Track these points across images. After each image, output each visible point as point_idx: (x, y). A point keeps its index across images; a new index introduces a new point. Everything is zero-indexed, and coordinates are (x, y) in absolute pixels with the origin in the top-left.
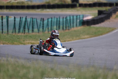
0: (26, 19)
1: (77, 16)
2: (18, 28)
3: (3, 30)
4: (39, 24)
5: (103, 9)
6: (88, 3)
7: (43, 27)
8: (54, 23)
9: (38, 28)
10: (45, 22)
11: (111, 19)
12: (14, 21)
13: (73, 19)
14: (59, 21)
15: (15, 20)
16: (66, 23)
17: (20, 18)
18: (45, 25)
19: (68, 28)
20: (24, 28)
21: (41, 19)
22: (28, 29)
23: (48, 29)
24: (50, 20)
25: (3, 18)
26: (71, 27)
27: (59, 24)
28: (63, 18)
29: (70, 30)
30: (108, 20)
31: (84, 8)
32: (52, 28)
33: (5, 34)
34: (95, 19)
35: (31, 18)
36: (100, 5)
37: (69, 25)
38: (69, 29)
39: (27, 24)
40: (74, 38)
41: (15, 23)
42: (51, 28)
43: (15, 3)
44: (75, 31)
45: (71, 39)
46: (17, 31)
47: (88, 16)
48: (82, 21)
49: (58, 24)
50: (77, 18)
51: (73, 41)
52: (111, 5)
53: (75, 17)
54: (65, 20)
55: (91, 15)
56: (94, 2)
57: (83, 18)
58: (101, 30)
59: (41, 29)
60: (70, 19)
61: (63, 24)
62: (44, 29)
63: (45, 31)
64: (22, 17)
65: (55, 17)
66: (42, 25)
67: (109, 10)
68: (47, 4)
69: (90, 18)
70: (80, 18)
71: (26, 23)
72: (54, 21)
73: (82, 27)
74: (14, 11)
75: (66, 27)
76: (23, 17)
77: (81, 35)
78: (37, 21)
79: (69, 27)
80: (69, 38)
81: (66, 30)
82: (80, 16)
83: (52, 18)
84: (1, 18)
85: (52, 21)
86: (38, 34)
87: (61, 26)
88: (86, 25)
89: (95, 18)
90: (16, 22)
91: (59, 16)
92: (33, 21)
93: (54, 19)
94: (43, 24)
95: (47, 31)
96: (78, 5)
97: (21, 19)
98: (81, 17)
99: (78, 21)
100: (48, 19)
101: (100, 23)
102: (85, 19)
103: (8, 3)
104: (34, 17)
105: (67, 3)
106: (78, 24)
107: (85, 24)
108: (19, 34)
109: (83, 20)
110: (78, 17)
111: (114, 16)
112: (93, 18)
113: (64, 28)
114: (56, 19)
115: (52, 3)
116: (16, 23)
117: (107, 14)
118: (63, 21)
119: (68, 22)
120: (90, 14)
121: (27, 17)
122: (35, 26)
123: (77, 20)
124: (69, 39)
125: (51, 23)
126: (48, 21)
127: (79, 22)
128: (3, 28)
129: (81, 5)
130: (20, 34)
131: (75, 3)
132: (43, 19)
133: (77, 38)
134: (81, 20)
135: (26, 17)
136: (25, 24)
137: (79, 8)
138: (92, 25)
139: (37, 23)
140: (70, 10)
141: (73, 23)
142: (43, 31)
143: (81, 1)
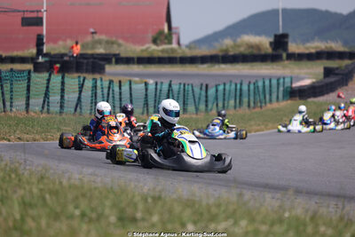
0: (170, 85)
1: (278, 80)
2: (153, 105)
4: (197, 96)
6: (307, 52)
7: (206, 101)
8: (229, 94)
9: (195, 105)
10: (212, 91)
11: (351, 85)
12: (144, 91)
13: (270, 86)
14: (241, 90)
15: (146, 89)
16: (254, 93)
17: (156, 84)
18: (211, 99)
19: (259, 104)
21: (202, 85)
23: (217, 105)
24: (221, 88)
25: (122, 84)
26: (265, 103)
27: (241, 95)
28: (250, 83)
29: (263, 109)
30: (345, 87)
31: (297, 63)
32: (226, 105)
34: (317, 85)
35: (180, 84)
36: (330, 55)
37: (262, 97)
38: (261, 107)
39: (173, 96)
40: (270, 125)
41: (146, 95)
42: (224, 104)
43: (158, 51)
44: (273, 110)
45: (263, 127)
47: (303, 79)
48: (289, 89)
49: (239, 95)
50: (278, 84)
51: (266, 132)
52: (352, 55)
53: (274, 82)
54: (252, 87)
56: (318, 50)
57: (291, 83)
59: (202, 107)
60: (264, 86)
61: (249, 95)
62: (210, 106)
63: (211, 110)
64: (159, 81)
65: (231, 82)
66: (203, 99)
67: (347, 66)
68: (221, 54)
69: (307, 82)
70: (284, 82)
71: (170, 95)
72: (230, 91)
73: (289, 102)
74: (153, 69)
75: (254, 103)
76: (162, 83)
78: (193, 90)
79: (261, 102)
80: (259, 125)
81: (254, 108)
82: (284, 78)
83: (225, 84)
84: (118, 85)
85: (224, 89)
86: (194, 116)
87: (245, 100)
88: (297, 99)
89: (318, 82)
90: (149, 91)
92: (184, 89)
93: (231, 85)
94: (207, 97)
95: (214, 111)
96: (284, 55)
97: (159, 87)
98: (288, 80)
99: (281, 89)
101: (327, 93)
102: (296, 85)
103: (142, 51)
105: (263, 52)
106: (281, 96)
107: (295, 96)
109: (291, 88)
110: (281, 81)
112: (314, 83)
113: (252, 104)
114: (233, 86)
115: (231, 53)
116: (149, 94)
117: (342, 74)
118: (249, 90)
119: (258, 91)
120: (307, 76)
121: (173, 83)
122: (191, 101)
123: (278, 88)
124: (259, 128)
125: (224, 94)
126: (217, 91)
127: (284, 91)
131: (280, 51)
132: (207, 86)
134: (287, 87)
135: (171, 82)
136: (168, 96)
137: (286, 62)
138: (309, 97)
139: (194, 95)
140: (269, 67)
141: (270, 95)
142: (206, 110)
143: (293, 47)
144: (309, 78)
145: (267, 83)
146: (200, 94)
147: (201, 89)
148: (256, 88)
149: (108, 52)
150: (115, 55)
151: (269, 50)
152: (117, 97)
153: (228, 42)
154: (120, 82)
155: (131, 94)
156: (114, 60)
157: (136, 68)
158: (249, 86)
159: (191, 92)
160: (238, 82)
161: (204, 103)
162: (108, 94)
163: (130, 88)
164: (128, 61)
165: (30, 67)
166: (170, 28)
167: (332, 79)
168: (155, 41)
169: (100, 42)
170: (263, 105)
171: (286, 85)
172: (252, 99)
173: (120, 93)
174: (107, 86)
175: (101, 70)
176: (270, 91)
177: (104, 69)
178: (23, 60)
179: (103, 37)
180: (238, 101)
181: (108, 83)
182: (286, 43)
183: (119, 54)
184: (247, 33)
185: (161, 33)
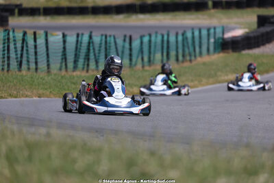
0: (90, 37)
1: (209, 30)
2: (73, 60)
3: (39, 64)
4: (120, 49)
7: (131, 55)
8: (155, 46)
10: (136, 44)
12: (62, 43)
13: (200, 37)
14: (168, 42)
15: (64, 42)
16: (183, 45)
17: (78, 35)
18: (135, 52)
19: (188, 58)
20: (87, 58)
21: (125, 36)
22: (97, 62)
23: (142, 59)
24: (146, 39)
25: (37, 36)
26: (195, 56)
27: (168, 47)
28: (177, 34)
29: (194, 63)
31: (224, 11)
32: (152, 59)
33: (42, 74)
34: (252, 35)
35: (102, 35)
37: (191, 49)
38: (191, 61)
39: (94, 49)
40: (204, 81)
41: (64, 48)
42: (149, 58)
44: (204, 64)
45: (196, 83)
46: (70, 65)
47: (233, 29)
48: (221, 41)
49: (166, 48)
50: (209, 35)
51: (200, 88)
53: (204, 32)
54: (180, 38)
55: (240, 26)
57: (223, 34)
58: (265, 61)
59: (126, 61)
60: (193, 37)
61: (177, 48)
62: (134, 59)
63: (136, 64)
64: (80, 32)
65: (156, 33)
66: (127, 52)
68: (138, 3)
69: (239, 33)
70: (215, 33)
71: (91, 48)
72: (156, 43)
73: (222, 55)
75: (183, 56)
76: (83, 34)
77: (219, 73)
78: (115, 42)
79: (190, 55)
80: (192, 81)
81: (183, 62)
82: (215, 28)
83: (150, 35)
84: (33, 37)
85: (150, 41)
87: (173, 53)
88: (230, 51)
89: (252, 32)
90: (67, 44)
91: (168, 29)
92: (106, 42)
93: (156, 37)
94: (131, 50)
95: (139, 66)
96: (210, 4)
97: (80, 39)
98: (219, 31)
99: (212, 40)
100: (142, 37)
101: (263, 44)
102: (228, 35)
104: (108, 33)
106: (212, 48)
107: (228, 49)
108: (75, 74)
109: (223, 39)
110: (212, 31)
112: (247, 33)
113: (180, 58)
114: (159, 38)
115: (150, 1)
116: (67, 47)
118: (177, 42)
119: (188, 43)
120: (239, 24)
121: (93, 34)
125: (150, 47)
126: (142, 43)
127: (215, 42)
128: (39, 60)
129: (218, 5)
130: (77, 73)
132: (131, 37)
133: (211, 80)
134: (219, 39)
135: (91, 32)
136: (89, 49)
137: (213, 11)
138: (244, 49)
139: (116, 48)
140: (193, 17)
141: (200, 47)
142: (131, 64)
144: (241, 28)
145: (197, 33)
146: (123, 47)
147: (125, 40)
148: (185, 39)
149: (8, 3)
150: (17, 6)
152: (32, 51)
154: (35, 33)
155: (47, 47)
156: (16, 11)
157: (43, 21)
158: (177, 38)
159: (113, 44)
160: (165, 33)
161: (128, 57)
162: (23, 47)
163: (47, 40)
164: (33, 12)
167: (267, 29)
170: (193, 58)
171: (217, 36)
172: (180, 51)
173: (36, 47)
174: (21, 38)
175: (3, 23)
176: (200, 43)
177: (7, 21)
180: (165, 54)
181: (21, 35)
183: (21, 5)
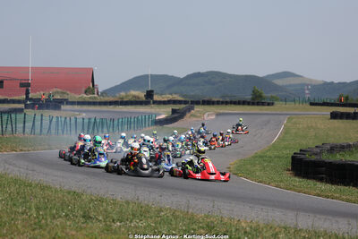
0: (95, 120)
4: (108, 125)
5: (176, 107)
6: (163, 100)
7: (113, 127)
9: (108, 129)
10: (116, 122)
11: (185, 118)
12: (82, 123)
13: (145, 119)
14: (130, 121)
16: (137, 123)
18: (115, 126)
21: (111, 119)
24: (120, 120)
25: (71, 119)
27: (130, 123)
29: (142, 130)
30: (182, 120)
31: (158, 106)
35: (100, 119)
36: (175, 102)
37: (141, 125)
39: (97, 124)
43: (88, 98)
47: (160, 115)
48: (154, 121)
50: (149, 118)
52: (185, 102)
53: (147, 117)
56: (169, 99)
57: (156, 117)
59: (111, 130)
60: (142, 119)
61: (134, 123)
65: (125, 117)
67: (183, 108)
68: (119, 100)
69: (163, 116)
72: (125, 122)
73: (155, 127)
74: (85, 108)
78: (106, 122)
82: (152, 114)
84: (69, 119)
85: (122, 121)
87: (132, 125)
88: (159, 125)
89: (169, 117)
92: (102, 122)
94: (113, 125)
96: (152, 102)
98: (154, 116)
99: (150, 120)
100: (118, 119)
101: (174, 122)
102: (158, 118)
103: (79, 98)
104: (103, 118)
105: (141, 100)
106: (150, 124)
110: (151, 116)
111: (188, 115)
112: (167, 117)
113: (136, 128)
114: (126, 119)
115: (125, 100)
116: (84, 124)
117: (181, 113)
118: (134, 121)
119: (139, 122)
120: (164, 112)
125: (122, 123)
126: (118, 122)
129: (155, 102)
131: (149, 100)
135: (95, 118)
136: (94, 125)
137: (153, 105)
138: (164, 125)
140: (144, 108)
141: (145, 123)
143: (156, 98)
144: (164, 114)
145: (143, 117)
146: (110, 124)
147: (111, 121)
148: (138, 120)
149: (62, 98)
150: (65, 100)
151: (144, 99)
153: (123, 94)
156: (65, 102)
157: (76, 107)
158: (134, 119)
160: (129, 117)
164: (73, 103)
165: (22, 106)
166: (93, 85)
167: (176, 115)
168: (86, 92)
169: (58, 92)
170: (141, 128)
171: (153, 119)
173: (70, 124)
174: (64, 120)
175: (59, 108)
176: (145, 121)
178: (19, 102)
179: (59, 90)
182: (152, 95)
183: (68, 99)
184: (134, 90)
185: (89, 88)
